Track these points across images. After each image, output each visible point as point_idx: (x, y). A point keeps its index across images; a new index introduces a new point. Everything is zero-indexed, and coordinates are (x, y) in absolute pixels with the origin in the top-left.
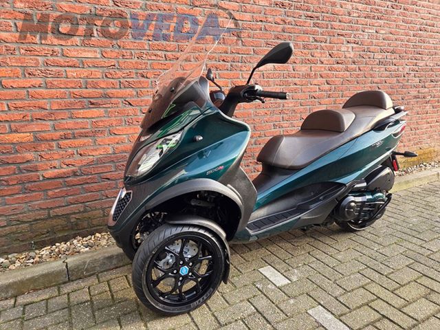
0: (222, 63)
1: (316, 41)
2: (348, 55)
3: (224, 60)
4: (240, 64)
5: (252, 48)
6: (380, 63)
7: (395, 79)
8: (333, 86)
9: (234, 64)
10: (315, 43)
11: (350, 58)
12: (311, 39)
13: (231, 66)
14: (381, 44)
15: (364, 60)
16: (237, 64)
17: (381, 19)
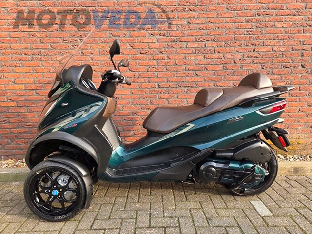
0: (24, 55)
1: (113, 35)
2: (152, 46)
3: (25, 54)
4: (39, 56)
5: (49, 44)
6: (196, 51)
7: (221, 66)
8: (137, 73)
9: (35, 56)
10: (113, 37)
11: (155, 48)
12: (108, 35)
13: (32, 57)
14: (196, 34)
15: (175, 50)
16: (37, 56)
17: (194, 11)
